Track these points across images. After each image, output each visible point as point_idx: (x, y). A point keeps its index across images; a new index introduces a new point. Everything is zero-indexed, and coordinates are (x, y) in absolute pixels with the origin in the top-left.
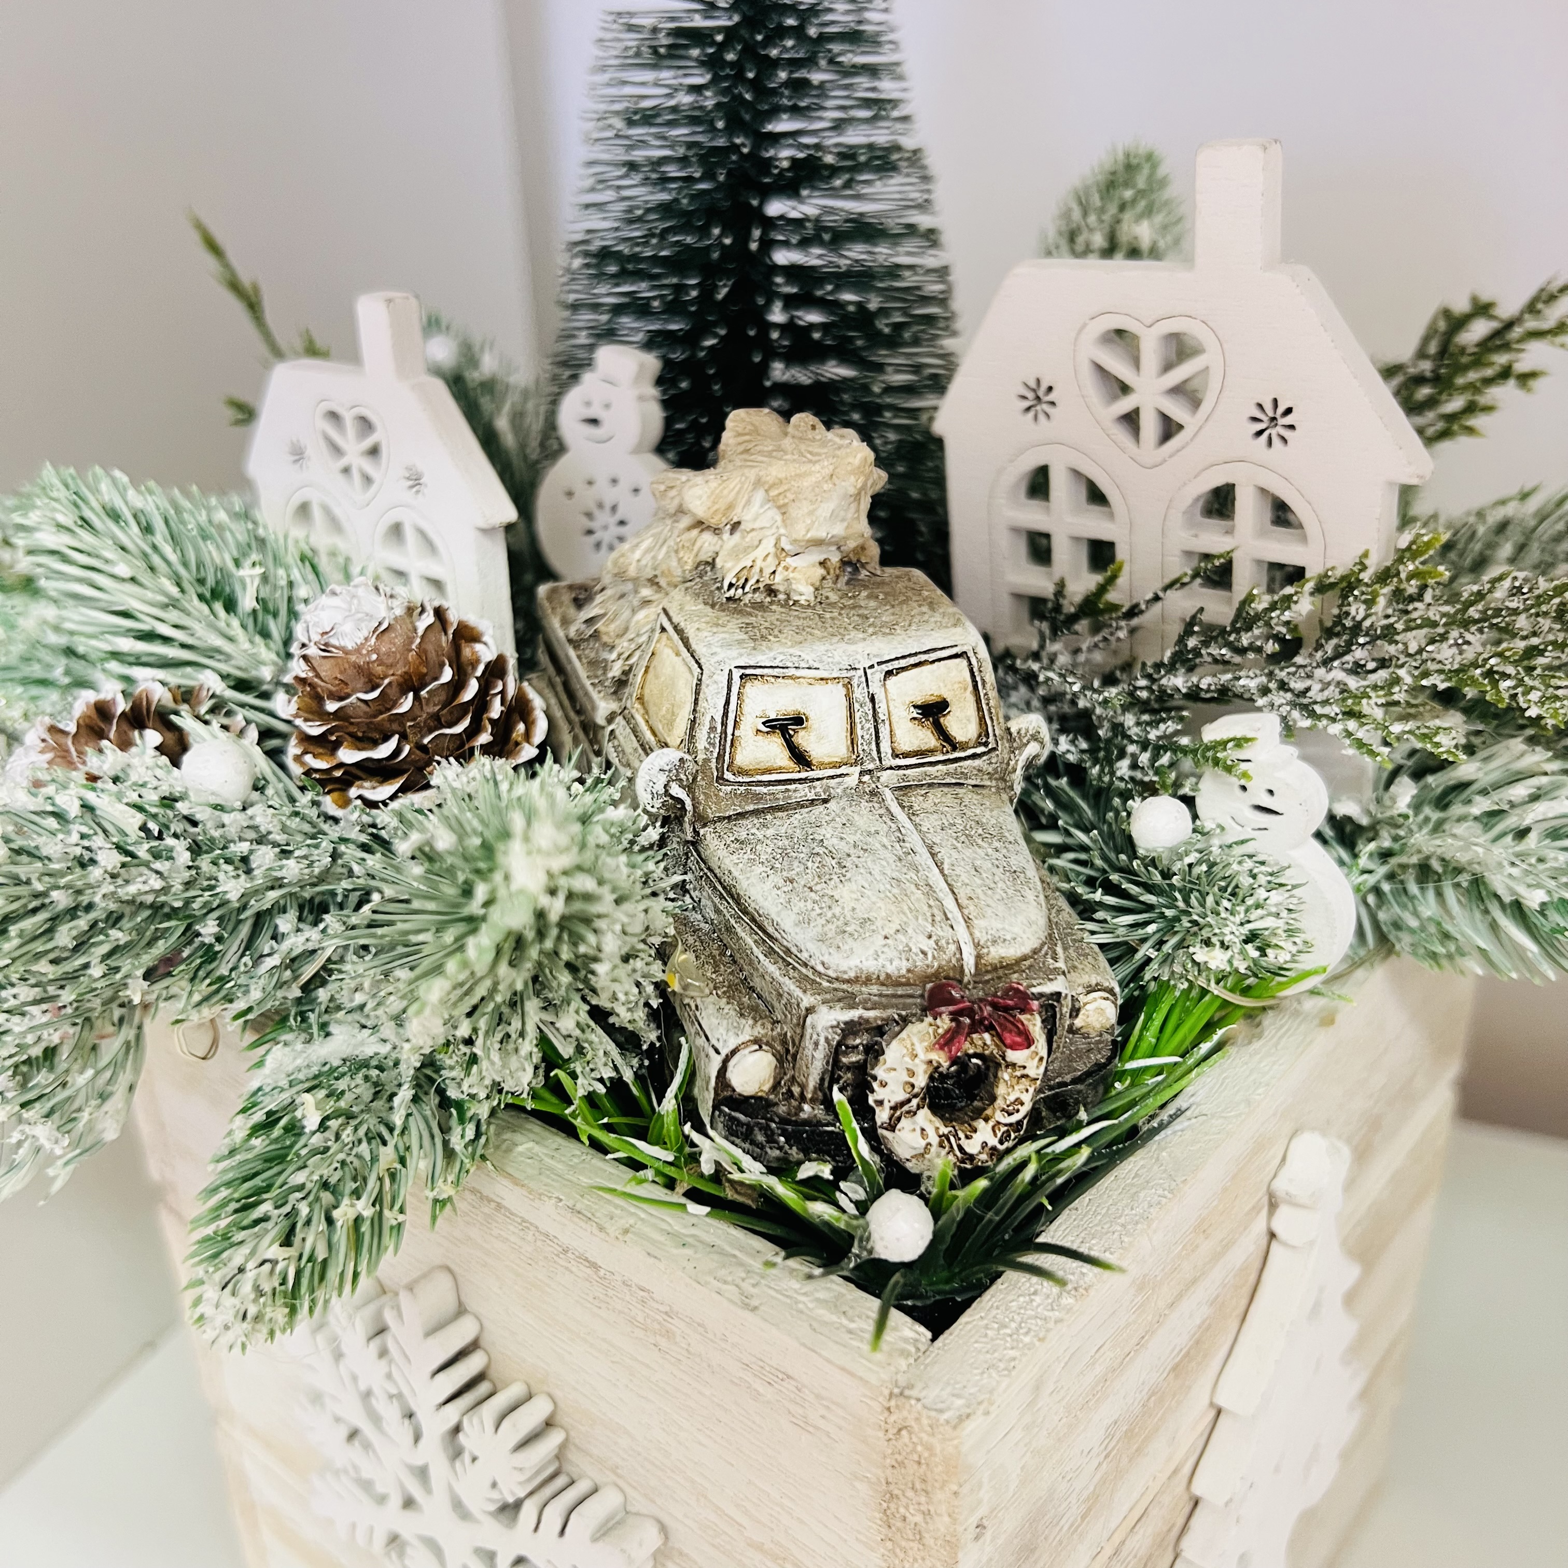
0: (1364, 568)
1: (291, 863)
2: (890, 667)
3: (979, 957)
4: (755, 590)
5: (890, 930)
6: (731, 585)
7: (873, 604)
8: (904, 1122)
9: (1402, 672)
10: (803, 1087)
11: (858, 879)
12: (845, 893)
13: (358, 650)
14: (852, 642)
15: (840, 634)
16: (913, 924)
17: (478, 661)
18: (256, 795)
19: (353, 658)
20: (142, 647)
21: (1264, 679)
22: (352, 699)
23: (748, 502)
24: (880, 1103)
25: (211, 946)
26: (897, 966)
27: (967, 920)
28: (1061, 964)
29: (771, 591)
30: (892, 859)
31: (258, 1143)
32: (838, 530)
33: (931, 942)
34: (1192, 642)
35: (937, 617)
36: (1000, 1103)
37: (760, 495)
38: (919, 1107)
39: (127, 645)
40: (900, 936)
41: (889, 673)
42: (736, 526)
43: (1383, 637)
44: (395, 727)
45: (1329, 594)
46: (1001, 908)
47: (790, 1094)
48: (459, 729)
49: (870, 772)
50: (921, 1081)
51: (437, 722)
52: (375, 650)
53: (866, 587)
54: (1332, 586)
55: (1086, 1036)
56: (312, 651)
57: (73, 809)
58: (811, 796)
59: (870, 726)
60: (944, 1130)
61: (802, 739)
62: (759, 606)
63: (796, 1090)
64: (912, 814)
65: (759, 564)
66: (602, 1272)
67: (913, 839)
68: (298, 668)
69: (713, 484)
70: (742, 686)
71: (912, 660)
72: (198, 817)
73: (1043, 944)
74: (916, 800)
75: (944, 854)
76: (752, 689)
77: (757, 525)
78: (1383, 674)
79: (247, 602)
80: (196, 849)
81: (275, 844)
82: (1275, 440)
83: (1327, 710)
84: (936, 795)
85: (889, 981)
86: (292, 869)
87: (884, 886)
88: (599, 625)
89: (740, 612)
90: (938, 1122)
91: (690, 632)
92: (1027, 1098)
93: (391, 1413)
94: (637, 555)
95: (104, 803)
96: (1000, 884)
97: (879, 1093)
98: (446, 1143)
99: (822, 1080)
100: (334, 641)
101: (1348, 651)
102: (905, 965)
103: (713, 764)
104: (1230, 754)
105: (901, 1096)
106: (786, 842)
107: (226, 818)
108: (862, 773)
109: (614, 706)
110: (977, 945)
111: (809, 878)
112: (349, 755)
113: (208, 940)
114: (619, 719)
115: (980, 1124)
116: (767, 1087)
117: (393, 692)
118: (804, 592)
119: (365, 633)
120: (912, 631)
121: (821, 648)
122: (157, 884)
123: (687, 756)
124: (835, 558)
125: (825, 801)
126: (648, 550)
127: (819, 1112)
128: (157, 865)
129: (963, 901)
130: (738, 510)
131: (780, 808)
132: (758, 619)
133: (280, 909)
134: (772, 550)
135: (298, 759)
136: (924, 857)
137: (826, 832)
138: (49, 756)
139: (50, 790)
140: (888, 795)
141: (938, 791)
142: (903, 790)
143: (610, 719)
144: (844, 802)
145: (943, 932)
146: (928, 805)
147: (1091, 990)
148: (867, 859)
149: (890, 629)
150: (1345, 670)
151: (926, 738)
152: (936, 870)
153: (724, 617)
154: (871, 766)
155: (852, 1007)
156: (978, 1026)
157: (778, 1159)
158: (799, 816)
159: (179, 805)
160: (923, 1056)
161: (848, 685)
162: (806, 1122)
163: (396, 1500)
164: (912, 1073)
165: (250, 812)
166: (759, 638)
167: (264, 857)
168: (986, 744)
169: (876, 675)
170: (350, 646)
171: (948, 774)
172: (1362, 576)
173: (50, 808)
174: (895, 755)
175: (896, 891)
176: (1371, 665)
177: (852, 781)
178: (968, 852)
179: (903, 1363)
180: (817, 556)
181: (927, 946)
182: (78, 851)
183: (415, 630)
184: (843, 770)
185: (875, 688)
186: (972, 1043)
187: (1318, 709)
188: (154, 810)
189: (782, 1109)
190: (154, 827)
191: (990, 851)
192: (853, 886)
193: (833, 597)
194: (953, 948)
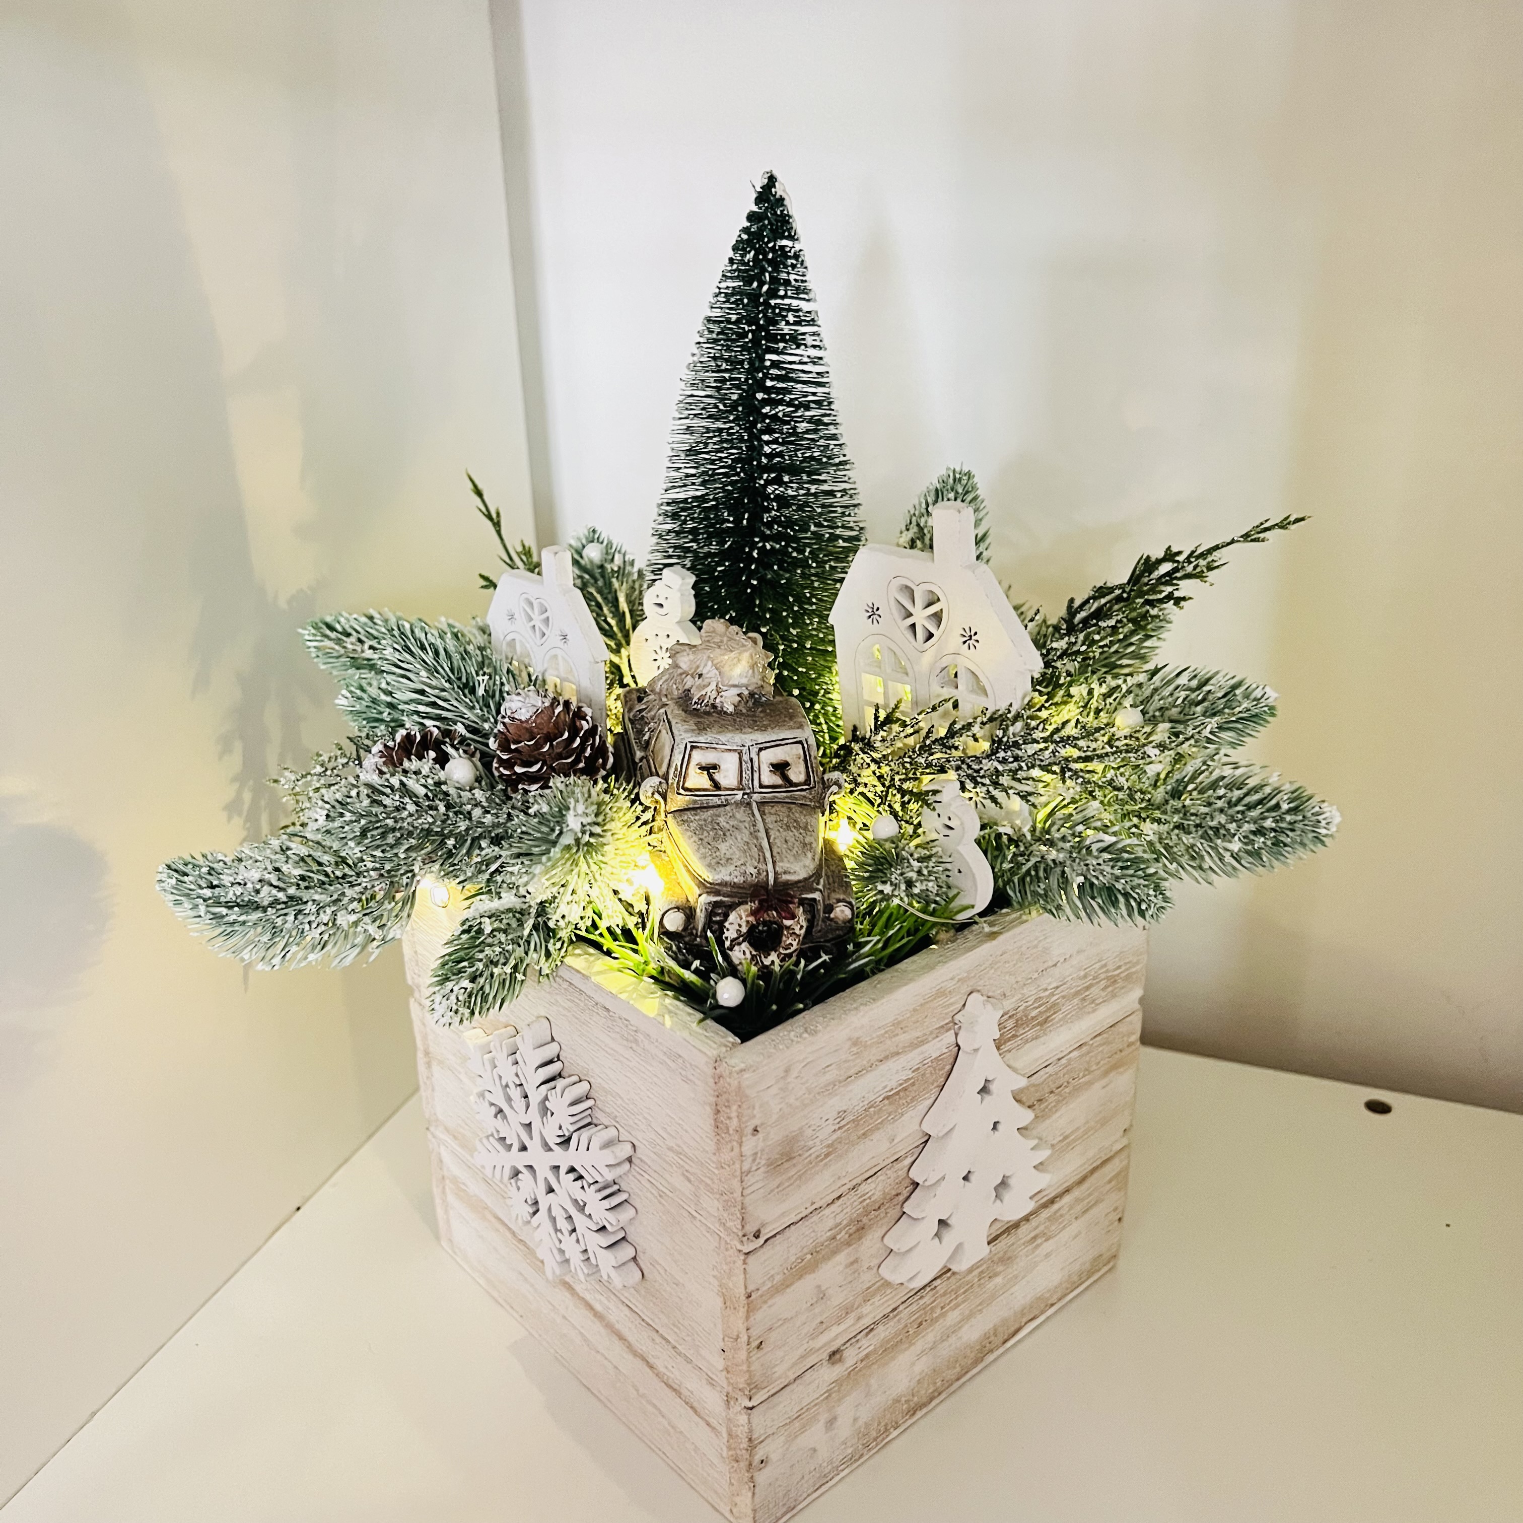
0: (1009, 712)
1: (489, 816)
2: (761, 746)
3: (776, 879)
4: (706, 706)
5: (739, 863)
6: (695, 703)
7: (762, 715)
8: (736, 948)
9: (1023, 764)
10: (697, 930)
11: (730, 841)
12: (723, 847)
13: (527, 721)
14: (745, 733)
15: (740, 730)
16: (749, 862)
17: (582, 729)
18: (477, 784)
19: (524, 725)
20: (429, 710)
21: (959, 763)
22: (522, 744)
23: (706, 665)
24: (727, 938)
25: (451, 850)
26: (739, 880)
27: (774, 863)
28: (820, 887)
29: (714, 706)
30: (747, 833)
31: (465, 937)
32: (744, 681)
33: (756, 870)
34: (928, 742)
35: (791, 723)
36: (783, 944)
37: (710, 663)
38: (743, 941)
39: (422, 708)
40: (743, 867)
41: (761, 749)
42: (700, 676)
43: (1013, 746)
44: (541, 757)
45: (994, 723)
46: (792, 859)
47: (692, 934)
48: (569, 760)
49: (747, 794)
50: (744, 930)
51: (560, 756)
52: (535, 722)
53: (762, 706)
54: (996, 719)
55: (836, 923)
56: (506, 720)
57: (397, 785)
58: (719, 803)
59: (749, 772)
60: (754, 953)
61: (717, 777)
62: (708, 714)
63: (694, 932)
64: (762, 814)
65: (709, 694)
66: (611, 1014)
67: (760, 826)
68: (500, 727)
69: (692, 657)
70: (691, 750)
71: (773, 744)
72: (451, 792)
73: (810, 877)
74: (767, 809)
75: (772, 833)
76: (695, 753)
77: (708, 676)
78: (1015, 764)
79: (481, 691)
80: (448, 807)
81: (483, 807)
82: (972, 647)
83: (983, 780)
84: (778, 807)
85: (735, 885)
86: (488, 819)
87: (741, 845)
88: (643, 713)
89: (699, 716)
90: (752, 950)
91: (673, 724)
92: (795, 943)
93: (516, 1093)
94: (660, 683)
95: (411, 783)
96: (796, 849)
97: (726, 934)
98: (546, 946)
99: (704, 927)
100: (516, 716)
101: (998, 752)
102: (742, 879)
103: (675, 785)
104: (931, 798)
105: (735, 935)
106: (703, 823)
107: (462, 793)
108: (744, 794)
109: (643, 754)
110: (776, 873)
111: (710, 839)
112: (519, 770)
113: (451, 847)
114: (644, 760)
115: (773, 953)
116: (680, 929)
117: (541, 741)
118: (730, 709)
119: (531, 714)
120: (776, 730)
121: (729, 735)
122: (430, 820)
123: (663, 781)
124: (746, 693)
125: (725, 806)
126: (666, 680)
127: (704, 942)
128: (431, 812)
129: (775, 854)
130: (700, 669)
131: (705, 808)
132: (706, 720)
133: (481, 837)
134: (714, 687)
135: (497, 769)
136: (762, 834)
137: (722, 820)
138: (384, 759)
139: (388, 776)
140: (754, 805)
141: (780, 806)
142: (761, 804)
143: (641, 760)
144: (733, 807)
145: (762, 866)
146: (773, 811)
147: (839, 901)
148: (737, 833)
149: (763, 729)
150: (999, 761)
151: (778, 781)
152: (766, 840)
153: (689, 718)
154: (748, 791)
155: (719, 895)
156: (771, 908)
157: (683, 960)
158: (711, 812)
159: (443, 787)
160: (744, 918)
161: (740, 753)
162: (697, 945)
163: (516, 1147)
164: (740, 926)
165: (473, 792)
166: (702, 729)
167: (477, 813)
168: (809, 785)
169: (754, 750)
170: (523, 719)
171: (787, 797)
172: (1009, 715)
173: (387, 784)
174: (761, 786)
175: (746, 847)
176: (1011, 760)
177: (739, 797)
178: (784, 833)
179: (724, 1049)
180: (737, 691)
181: (754, 871)
182: (398, 803)
183: (554, 713)
184: (735, 792)
185: (754, 756)
186: (768, 915)
187: (979, 779)
188: (431, 788)
189: (687, 939)
190: (430, 794)
191: (796, 834)
192: (727, 844)
193: (744, 711)
194: (765, 873)
